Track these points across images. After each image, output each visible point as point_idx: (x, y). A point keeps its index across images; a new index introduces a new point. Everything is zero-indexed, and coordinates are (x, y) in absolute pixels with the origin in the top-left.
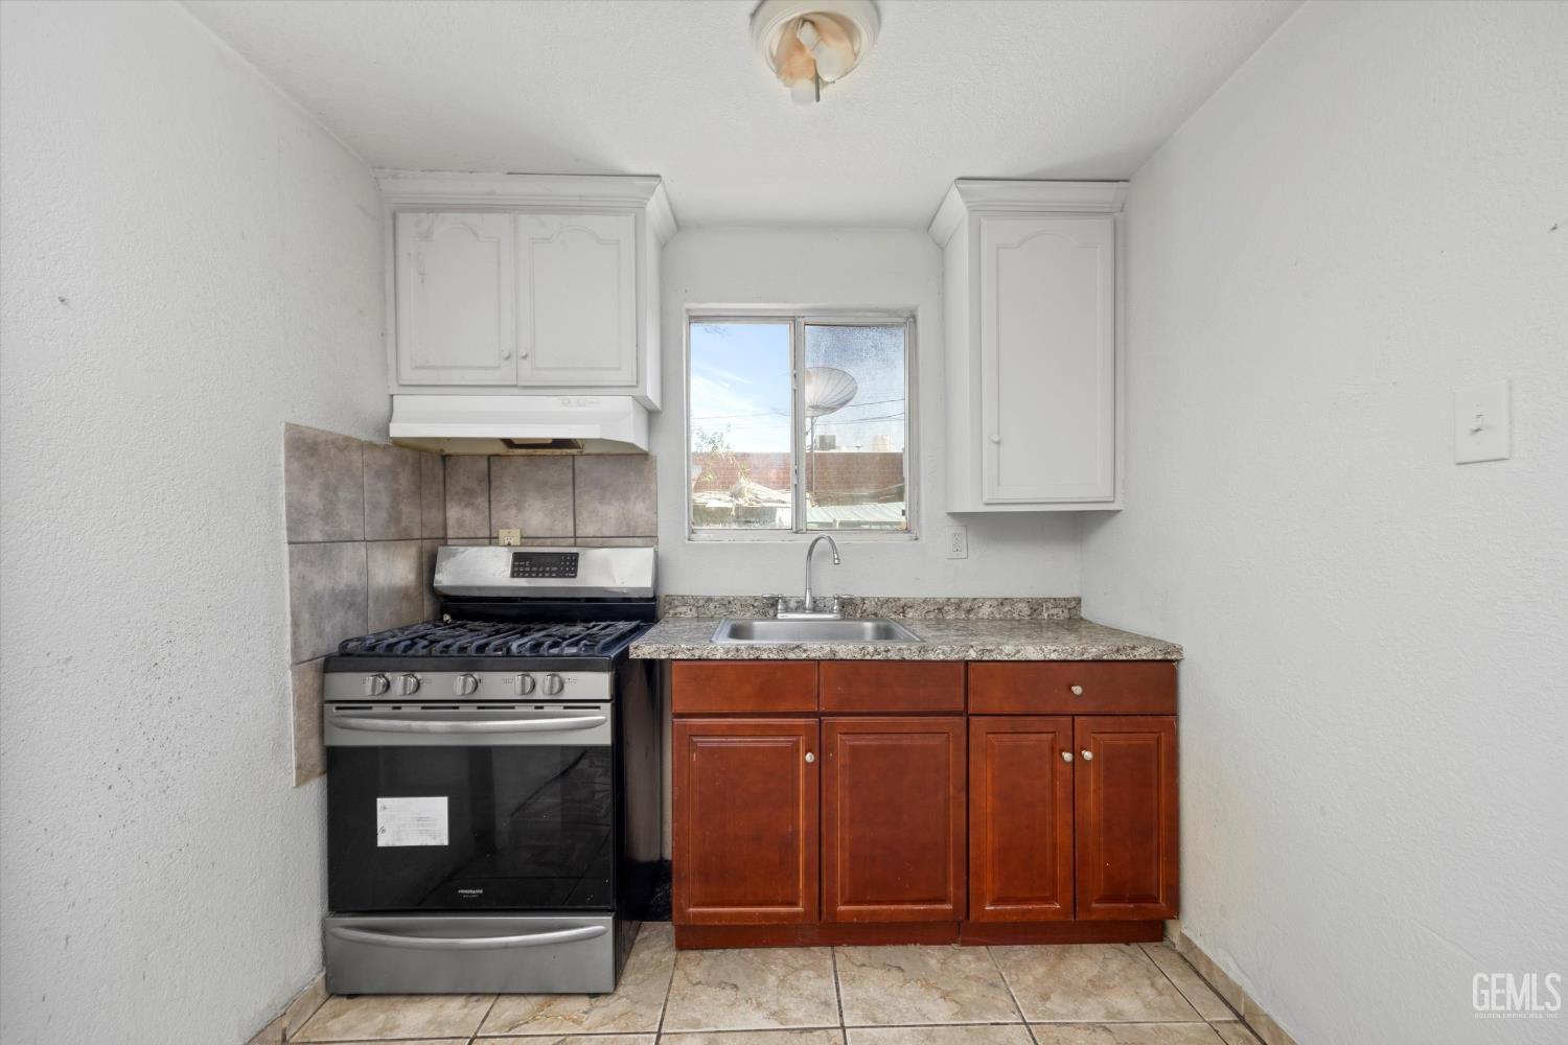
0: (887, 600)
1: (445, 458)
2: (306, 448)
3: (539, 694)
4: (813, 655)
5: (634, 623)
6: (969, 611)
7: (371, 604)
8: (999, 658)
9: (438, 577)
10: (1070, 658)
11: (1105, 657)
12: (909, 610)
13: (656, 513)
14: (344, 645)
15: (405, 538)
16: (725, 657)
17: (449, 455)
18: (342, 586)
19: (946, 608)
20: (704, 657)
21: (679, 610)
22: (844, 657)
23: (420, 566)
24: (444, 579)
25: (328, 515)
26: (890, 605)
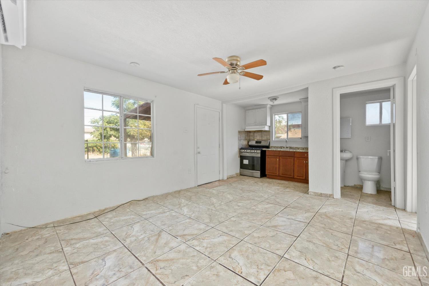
2: (239, 132)
5: (267, 148)
7: (243, 145)
8: (297, 151)
9: (249, 143)
13: (270, 137)
15: (246, 140)
18: (241, 143)
20: (269, 150)
25: (241, 138)
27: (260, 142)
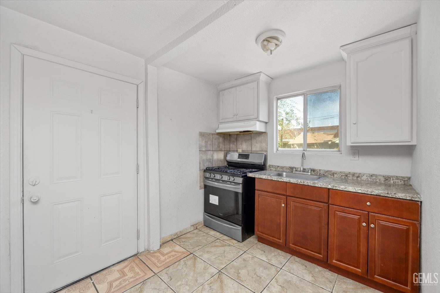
0: (328, 171)
1: (230, 135)
2: (202, 135)
3: (231, 180)
4: (285, 181)
5: (258, 170)
6: (358, 177)
7: (213, 162)
8: (339, 189)
9: (227, 158)
10: (366, 193)
11: (382, 195)
12: (335, 174)
13: (267, 146)
14: (207, 168)
15: (221, 150)
16: (265, 178)
17: (231, 135)
18: (208, 158)
19: (349, 175)
20: (261, 178)
21: (271, 168)
22: (292, 182)
23: (224, 156)
24: (228, 158)
25: (206, 147)
26: (329, 173)
27: (246, 156)
